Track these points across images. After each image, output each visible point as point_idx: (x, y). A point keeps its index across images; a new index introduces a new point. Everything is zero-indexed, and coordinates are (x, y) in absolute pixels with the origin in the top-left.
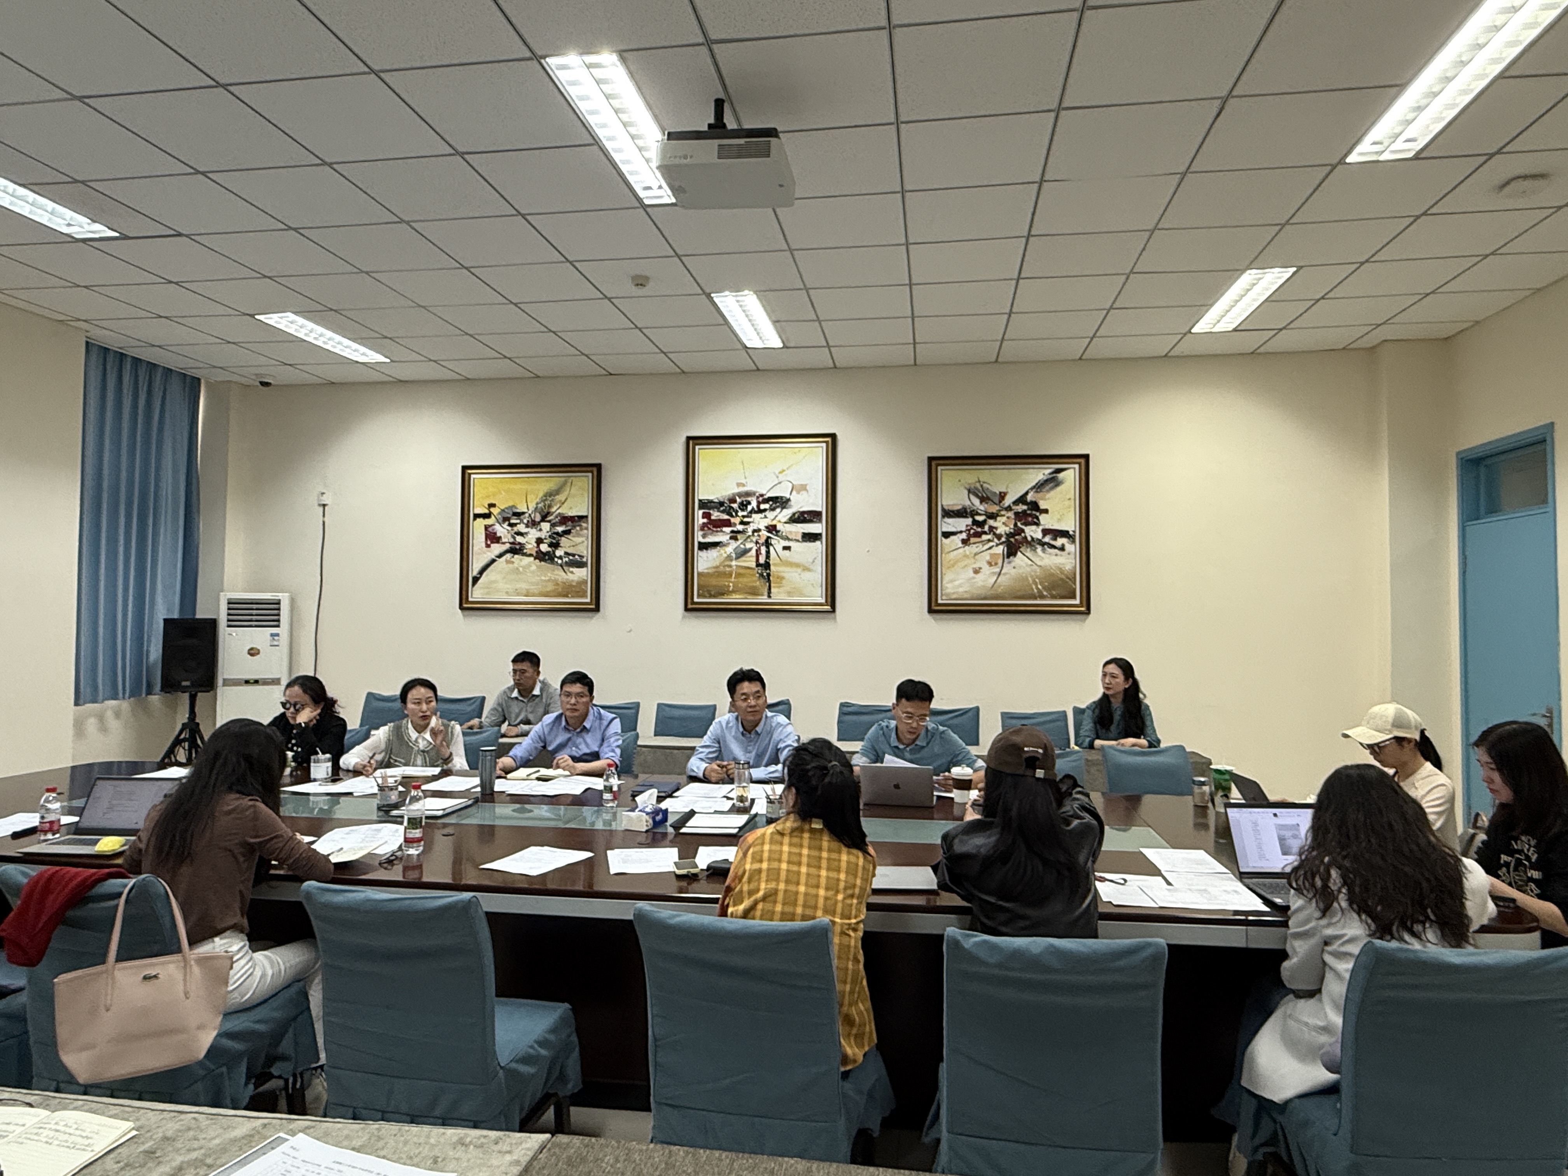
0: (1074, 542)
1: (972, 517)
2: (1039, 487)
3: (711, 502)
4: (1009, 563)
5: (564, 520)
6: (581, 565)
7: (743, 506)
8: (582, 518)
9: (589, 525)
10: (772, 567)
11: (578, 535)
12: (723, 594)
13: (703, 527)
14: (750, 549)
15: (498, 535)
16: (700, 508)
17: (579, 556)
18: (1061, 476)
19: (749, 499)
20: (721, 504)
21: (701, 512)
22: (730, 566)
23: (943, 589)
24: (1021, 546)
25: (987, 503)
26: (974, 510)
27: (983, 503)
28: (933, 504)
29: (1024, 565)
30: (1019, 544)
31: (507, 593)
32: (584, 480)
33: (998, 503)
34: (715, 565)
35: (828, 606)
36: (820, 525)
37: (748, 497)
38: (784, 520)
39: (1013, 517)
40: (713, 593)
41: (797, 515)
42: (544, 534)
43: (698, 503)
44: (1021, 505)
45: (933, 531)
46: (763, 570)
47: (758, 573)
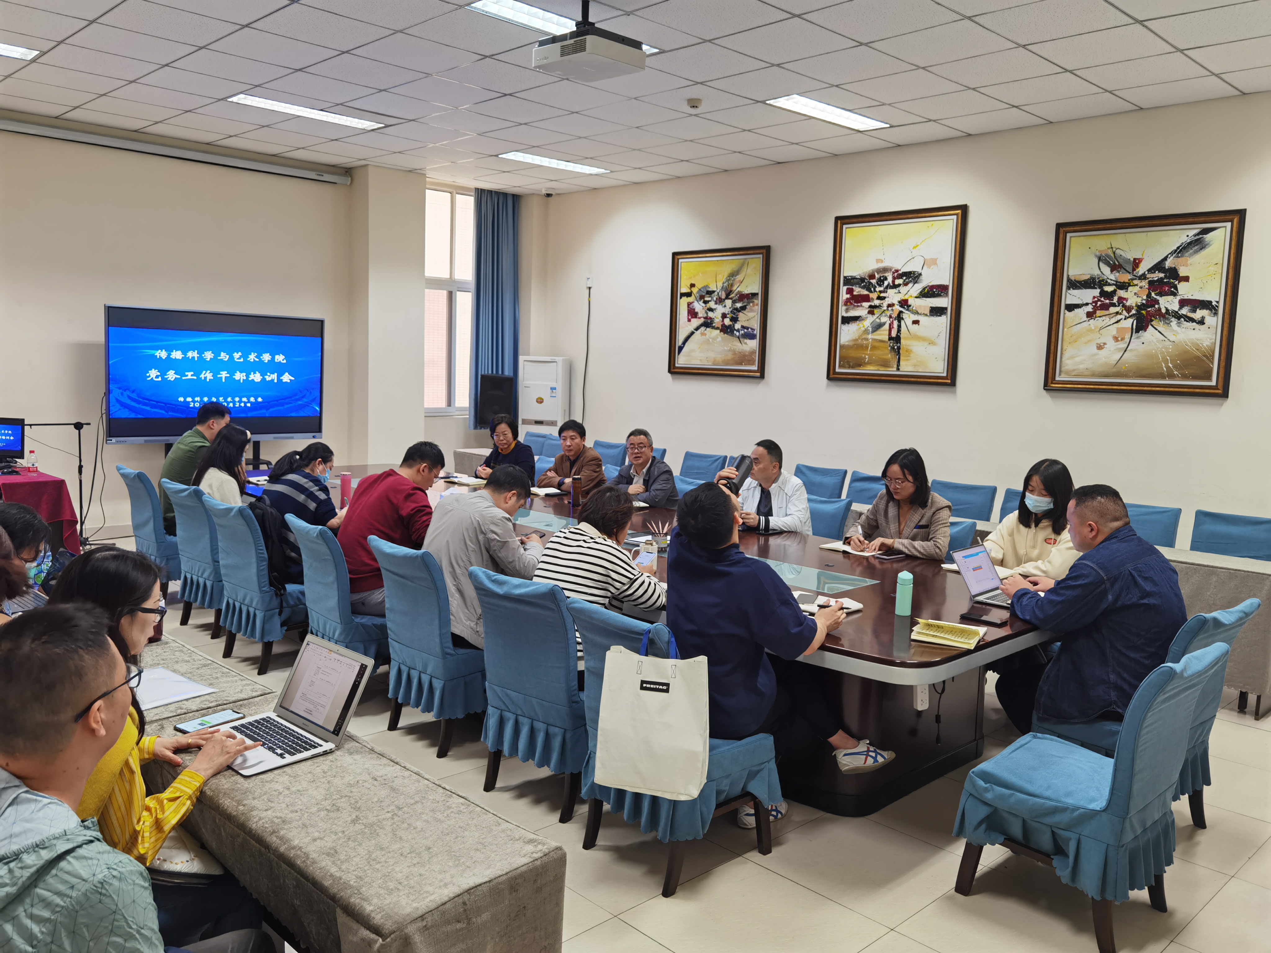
0: (1216, 314)
1: (1101, 287)
2: (1181, 251)
3: (854, 278)
4: (1138, 338)
5: (742, 297)
6: (752, 337)
7: (881, 282)
8: (754, 295)
9: (758, 301)
10: (902, 341)
11: (752, 311)
12: (859, 365)
13: (847, 302)
14: (884, 324)
15: (696, 311)
16: (845, 284)
17: (751, 329)
18: (1208, 237)
19: (886, 275)
20: (862, 280)
21: (845, 288)
22: (867, 339)
23: (1063, 364)
24: (1153, 318)
25: (1119, 272)
26: (1104, 280)
27: (1115, 272)
28: (1058, 275)
29: (1155, 341)
30: (1151, 316)
31: (701, 360)
32: (756, 262)
33: (1131, 271)
34: (854, 338)
35: (948, 379)
36: (947, 299)
37: (885, 273)
38: (915, 295)
39: (1147, 287)
40: (851, 364)
41: (926, 290)
42: (727, 310)
43: (844, 280)
44: (1157, 272)
45: (1056, 304)
46: (894, 343)
47: (890, 346)
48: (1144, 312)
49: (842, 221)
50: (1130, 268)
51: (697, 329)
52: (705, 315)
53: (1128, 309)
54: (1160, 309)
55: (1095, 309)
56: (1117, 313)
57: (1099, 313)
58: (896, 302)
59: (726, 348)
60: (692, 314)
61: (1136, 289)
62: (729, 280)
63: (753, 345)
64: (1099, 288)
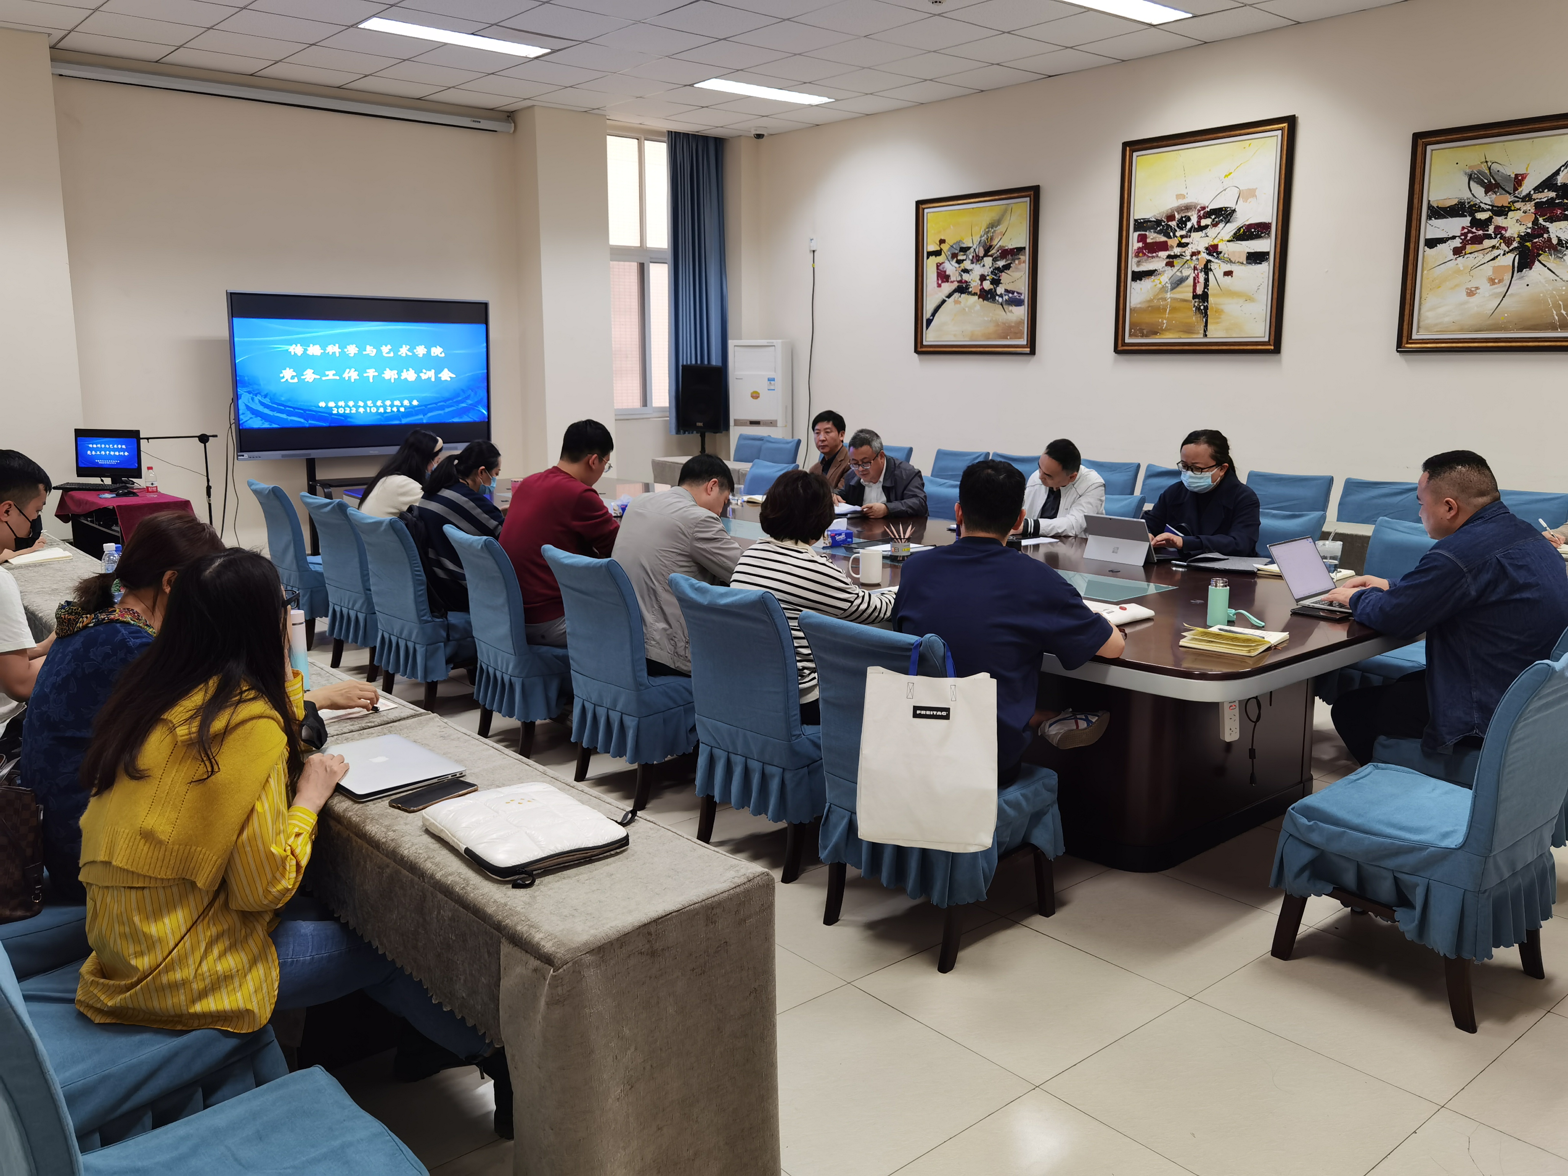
1: (1472, 214)
3: (1147, 221)
4: (1521, 278)
5: (1006, 253)
6: (1018, 303)
7: (1182, 223)
8: (1020, 250)
9: (1025, 257)
10: (1210, 299)
11: (1017, 269)
12: (1155, 333)
13: (1139, 252)
14: (1187, 278)
15: (947, 273)
16: (1135, 230)
17: (1018, 293)
19: (1189, 214)
20: (1158, 222)
21: (1137, 234)
22: (1165, 299)
23: (1422, 319)
24: (1541, 252)
25: (1495, 193)
26: (1476, 204)
27: (1490, 193)
28: (1416, 201)
29: (1543, 281)
30: (1538, 249)
31: (955, 335)
32: (1022, 206)
33: (1512, 192)
34: (1148, 299)
35: (1271, 345)
36: (1269, 241)
37: (1188, 212)
38: (1228, 237)
39: (1533, 211)
40: (1145, 332)
41: (1242, 230)
42: (987, 271)
43: (1135, 224)
44: (1546, 190)
45: (1413, 239)
46: (1200, 302)
47: (1194, 306)
48: (1528, 244)
49: (1132, 147)
50: (1510, 188)
51: (949, 296)
52: (959, 279)
53: (1508, 241)
54: (1550, 239)
55: (1465, 243)
56: (1494, 247)
57: (1469, 248)
58: (1202, 248)
59: (986, 319)
60: (943, 277)
61: (1518, 215)
62: (988, 232)
63: (1020, 313)
64: (1470, 216)
